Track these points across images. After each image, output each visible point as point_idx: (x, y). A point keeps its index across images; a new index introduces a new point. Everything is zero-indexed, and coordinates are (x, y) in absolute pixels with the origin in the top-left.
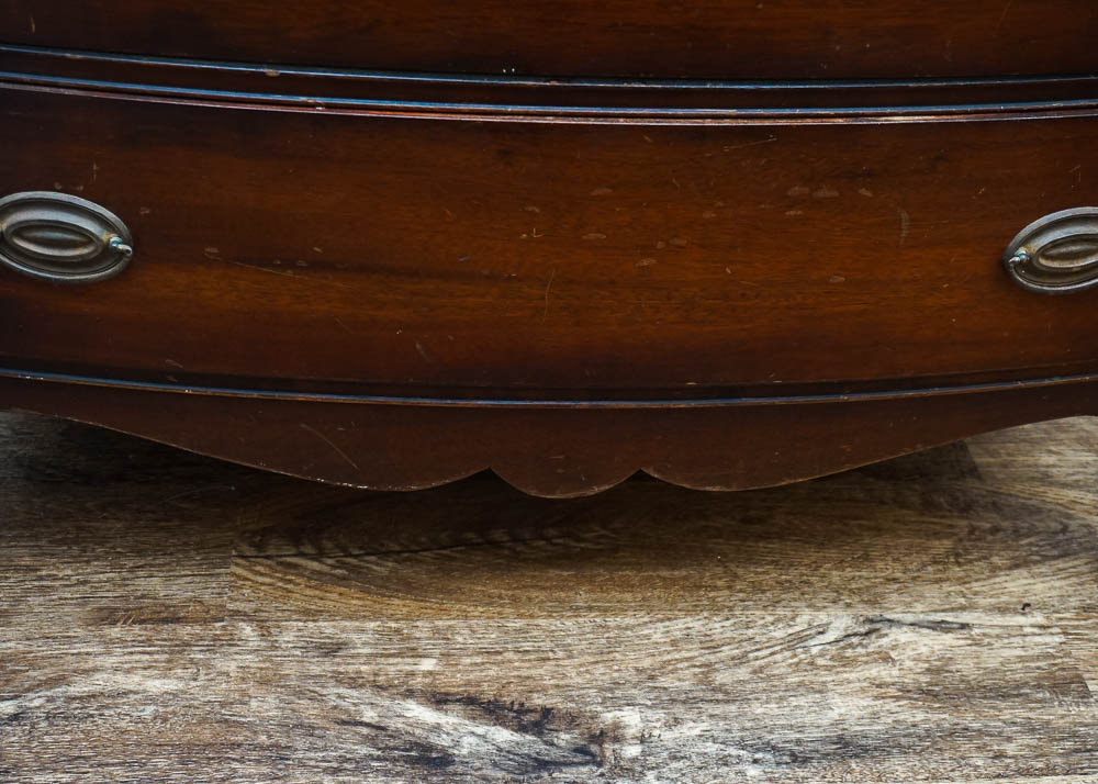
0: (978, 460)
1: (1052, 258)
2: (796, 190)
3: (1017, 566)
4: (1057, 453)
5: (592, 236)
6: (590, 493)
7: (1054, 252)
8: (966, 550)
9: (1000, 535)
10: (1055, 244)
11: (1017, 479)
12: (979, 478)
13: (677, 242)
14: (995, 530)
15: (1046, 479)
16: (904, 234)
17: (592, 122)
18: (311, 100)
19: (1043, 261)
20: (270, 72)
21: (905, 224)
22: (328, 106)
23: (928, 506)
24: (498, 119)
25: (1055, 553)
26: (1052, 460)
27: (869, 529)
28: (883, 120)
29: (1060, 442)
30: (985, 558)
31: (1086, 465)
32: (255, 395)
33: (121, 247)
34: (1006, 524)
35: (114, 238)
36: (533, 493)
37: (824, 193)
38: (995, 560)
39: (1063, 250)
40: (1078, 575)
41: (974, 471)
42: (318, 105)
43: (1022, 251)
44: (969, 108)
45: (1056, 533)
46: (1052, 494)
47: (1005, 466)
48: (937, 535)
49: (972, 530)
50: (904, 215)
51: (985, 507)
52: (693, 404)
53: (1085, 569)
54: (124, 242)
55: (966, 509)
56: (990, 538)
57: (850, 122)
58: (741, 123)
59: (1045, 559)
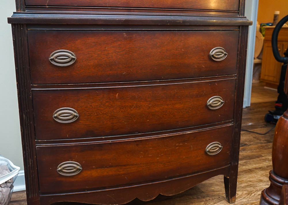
0: (203, 190)
1: (212, 150)
2: (177, 145)
3: (215, 204)
4: (214, 187)
5: (150, 155)
6: (152, 199)
7: (212, 149)
8: (206, 203)
9: (210, 200)
10: (212, 148)
11: (210, 192)
12: (204, 193)
13: (162, 155)
14: (209, 199)
15: (214, 191)
16: (192, 149)
17: (149, 138)
18: (109, 141)
19: (211, 151)
20: (103, 137)
21: (192, 147)
22: (111, 141)
23: (198, 198)
24: (136, 140)
25: (219, 201)
26: (213, 188)
27: (191, 203)
28: (187, 133)
29: (213, 186)
30: (210, 203)
31: (218, 188)
32: (100, 191)
33: (80, 168)
34: (210, 198)
35: (79, 167)
36: (144, 201)
37: (181, 144)
38: (211, 203)
39: (213, 148)
40: (224, 203)
41: (203, 192)
42: (110, 141)
43: (208, 149)
44: (197, 130)
45: (218, 198)
46: (215, 193)
47: (207, 190)
48: (201, 202)
49: (206, 200)
50: (192, 146)
51: (207, 197)
52: (166, 181)
53: (224, 202)
54: (81, 167)
55: (204, 197)
56: (209, 201)
57: (183, 134)
58: (169, 136)
59: (218, 202)
